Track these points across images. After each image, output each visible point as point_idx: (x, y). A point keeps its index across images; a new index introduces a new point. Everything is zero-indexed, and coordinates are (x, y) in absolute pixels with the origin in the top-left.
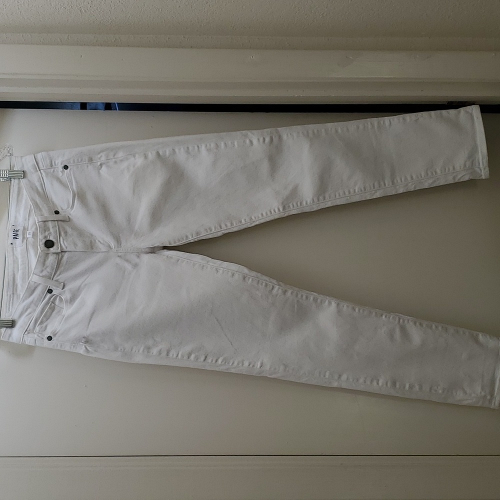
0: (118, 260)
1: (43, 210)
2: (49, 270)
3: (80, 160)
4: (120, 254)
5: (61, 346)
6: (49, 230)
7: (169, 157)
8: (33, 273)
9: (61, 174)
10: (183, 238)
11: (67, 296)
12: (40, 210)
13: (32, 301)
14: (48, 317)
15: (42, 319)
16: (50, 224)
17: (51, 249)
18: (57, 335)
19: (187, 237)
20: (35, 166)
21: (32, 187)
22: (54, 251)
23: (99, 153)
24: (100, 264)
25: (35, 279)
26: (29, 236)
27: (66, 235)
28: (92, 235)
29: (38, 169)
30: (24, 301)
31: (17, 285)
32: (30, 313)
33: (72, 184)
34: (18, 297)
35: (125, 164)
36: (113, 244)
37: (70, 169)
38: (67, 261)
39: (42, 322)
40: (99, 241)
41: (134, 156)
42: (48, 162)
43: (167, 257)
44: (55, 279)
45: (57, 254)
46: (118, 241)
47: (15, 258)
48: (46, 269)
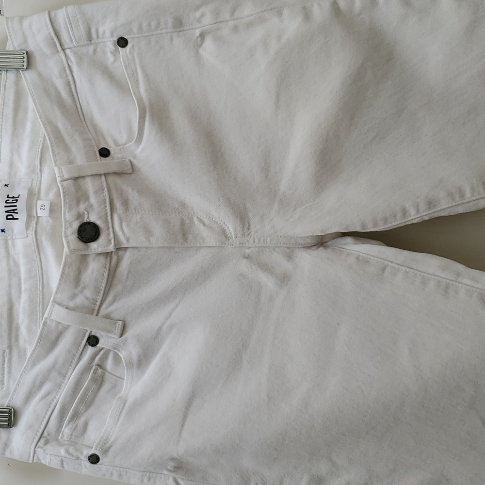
0: (244, 266)
1: (74, 149)
2: (88, 293)
3: (153, 24)
4: (247, 251)
5: (120, 476)
6: (87, 198)
7: (359, 14)
8: (54, 301)
9: (111, 58)
10: (395, 216)
11: (130, 350)
12: (67, 149)
13: (54, 366)
14: (88, 402)
15: (77, 408)
16: (90, 185)
17: (94, 246)
18: (111, 452)
19: (404, 212)
20: (53, 39)
21: (47, 92)
22: (100, 250)
23: (198, 8)
24: (203, 275)
25: (57, 314)
26: (43, 213)
27: (127, 209)
28: (183, 205)
29: (59, 48)
30: (34, 364)
31: (18, 329)
32: (48, 393)
33: (137, 82)
34: (22, 354)
35: (258, 33)
36: (231, 226)
37: (133, 46)
38: (129, 272)
39: (76, 416)
40: (201, 221)
41: (280, 14)
42: (82, 29)
43: (358, 258)
44: (102, 312)
45: (108, 255)
46: (243, 218)
47: (11, 262)
48: (81, 292)
